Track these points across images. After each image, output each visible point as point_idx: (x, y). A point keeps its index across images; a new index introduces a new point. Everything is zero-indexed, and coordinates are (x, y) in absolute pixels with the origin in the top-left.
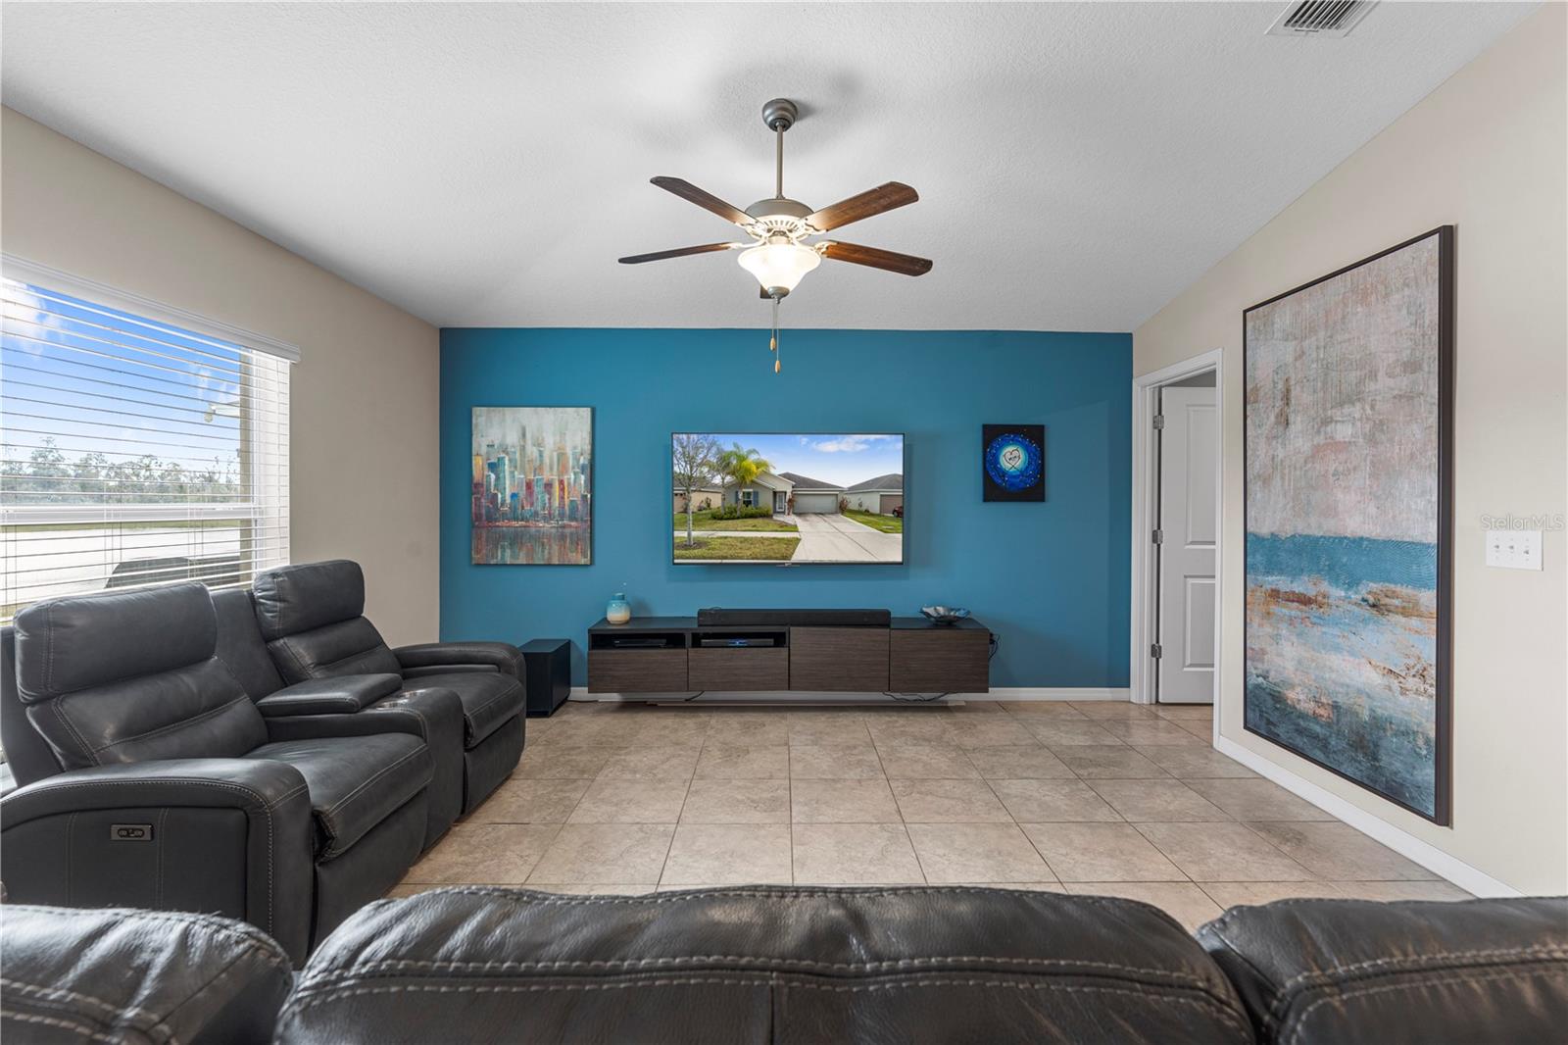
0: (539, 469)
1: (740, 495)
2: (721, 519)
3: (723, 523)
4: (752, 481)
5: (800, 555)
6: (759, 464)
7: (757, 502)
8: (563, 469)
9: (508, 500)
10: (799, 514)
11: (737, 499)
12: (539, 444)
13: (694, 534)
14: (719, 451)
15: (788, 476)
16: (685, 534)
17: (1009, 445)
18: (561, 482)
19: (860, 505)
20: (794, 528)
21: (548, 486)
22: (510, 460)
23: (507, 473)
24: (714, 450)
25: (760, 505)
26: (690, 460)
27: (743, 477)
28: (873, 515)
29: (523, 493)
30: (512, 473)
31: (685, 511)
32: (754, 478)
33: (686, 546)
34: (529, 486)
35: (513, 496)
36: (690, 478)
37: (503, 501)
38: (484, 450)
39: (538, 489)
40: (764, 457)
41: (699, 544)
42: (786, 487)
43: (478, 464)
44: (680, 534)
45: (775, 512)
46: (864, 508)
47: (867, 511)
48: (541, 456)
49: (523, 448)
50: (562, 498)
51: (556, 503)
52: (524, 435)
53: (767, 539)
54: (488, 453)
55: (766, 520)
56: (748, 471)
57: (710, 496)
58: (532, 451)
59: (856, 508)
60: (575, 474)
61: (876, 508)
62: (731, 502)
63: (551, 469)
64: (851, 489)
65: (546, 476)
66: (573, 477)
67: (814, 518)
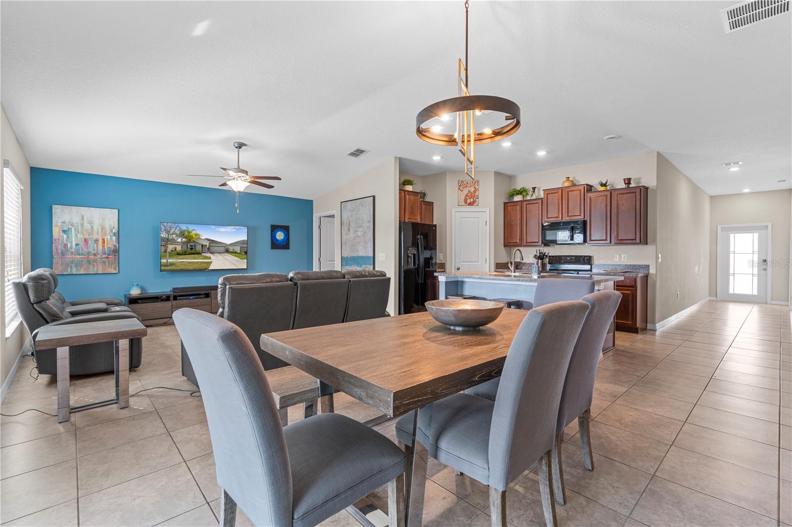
0: (91, 233)
1: (189, 246)
2: (181, 255)
3: (182, 256)
4: (194, 241)
5: (211, 267)
6: (196, 235)
7: (195, 248)
9: (74, 246)
10: (212, 253)
11: (187, 248)
12: (90, 223)
13: (169, 261)
14: (180, 229)
16: (165, 261)
17: (279, 231)
18: (103, 240)
19: (233, 250)
20: (210, 258)
21: (96, 241)
22: (75, 229)
23: (73, 235)
24: (178, 229)
25: (197, 250)
26: (168, 232)
27: (190, 239)
28: (237, 253)
29: (82, 244)
30: (76, 235)
31: (166, 252)
32: (194, 240)
33: (166, 266)
34: (86, 240)
35: (77, 245)
36: (168, 239)
37: (71, 247)
38: (60, 224)
40: (198, 232)
41: (172, 264)
44: (164, 261)
45: (202, 252)
46: (234, 251)
47: (236, 252)
48: (92, 227)
49: (82, 225)
50: (103, 246)
51: (100, 247)
52: (83, 219)
53: (200, 262)
54: (62, 226)
55: (199, 255)
56: (192, 237)
57: (176, 246)
58: (87, 226)
59: (232, 251)
60: (110, 236)
61: (239, 251)
63: (98, 234)
64: (230, 244)
65: (95, 237)
66: (109, 237)
67: (217, 254)
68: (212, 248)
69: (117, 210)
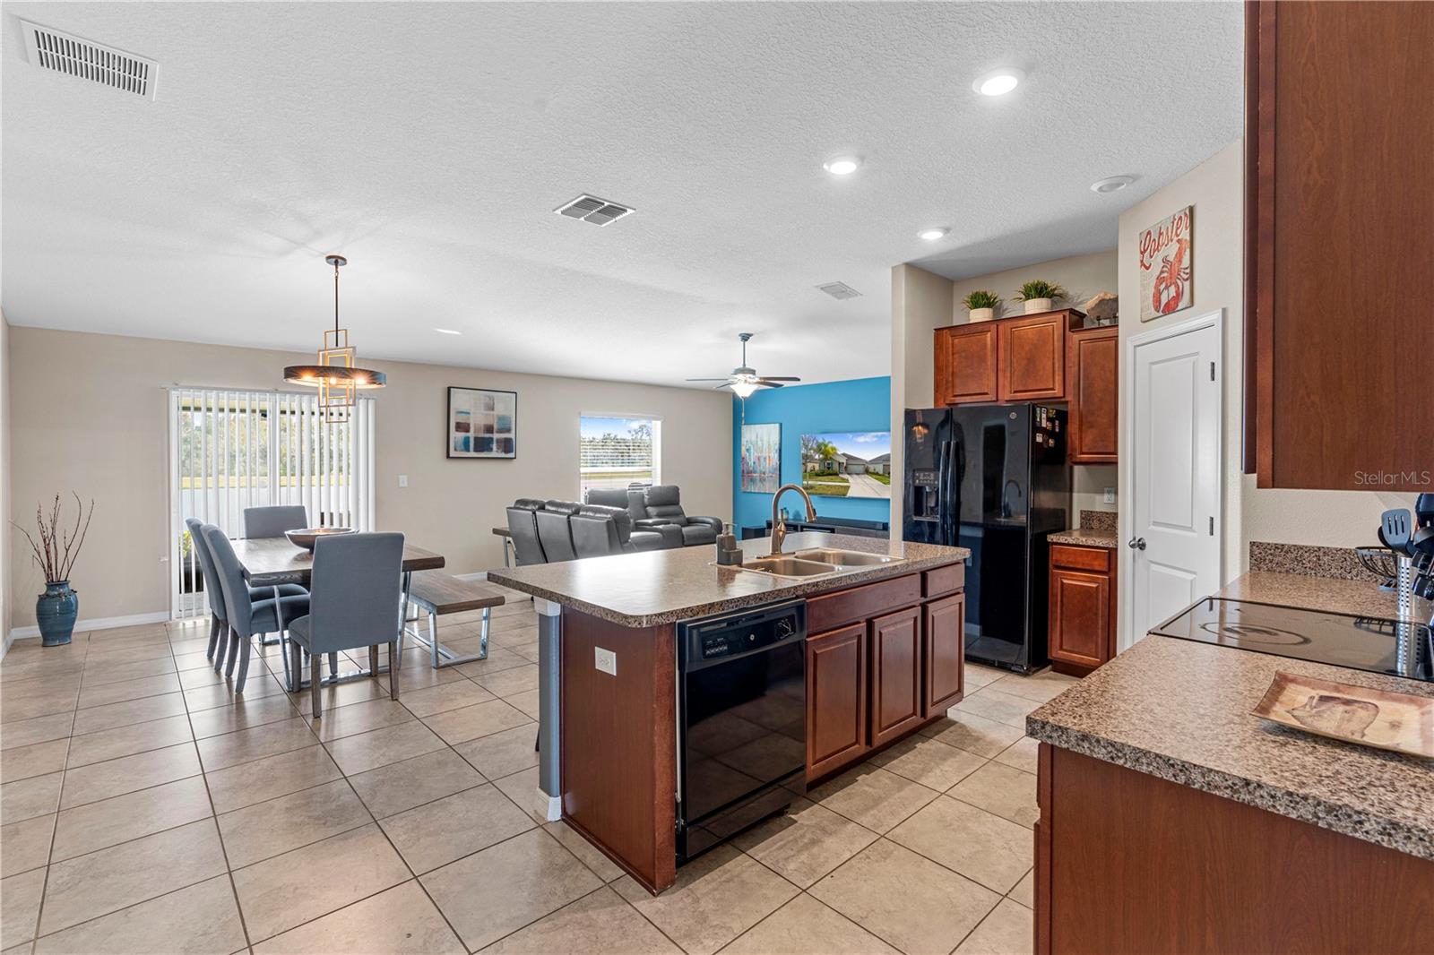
0: (762, 452)
5: (850, 494)
6: (834, 449)
8: (769, 453)
10: (849, 474)
12: (762, 440)
14: (817, 442)
15: (844, 455)
20: (847, 481)
21: (765, 458)
29: (757, 462)
35: (754, 463)
39: (762, 460)
40: (834, 445)
42: (843, 460)
43: (743, 449)
56: (828, 452)
58: (759, 443)
61: (881, 472)
62: (822, 468)
65: (764, 454)
67: (855, 476)
68: (849, 466)
69: (777, 425)
